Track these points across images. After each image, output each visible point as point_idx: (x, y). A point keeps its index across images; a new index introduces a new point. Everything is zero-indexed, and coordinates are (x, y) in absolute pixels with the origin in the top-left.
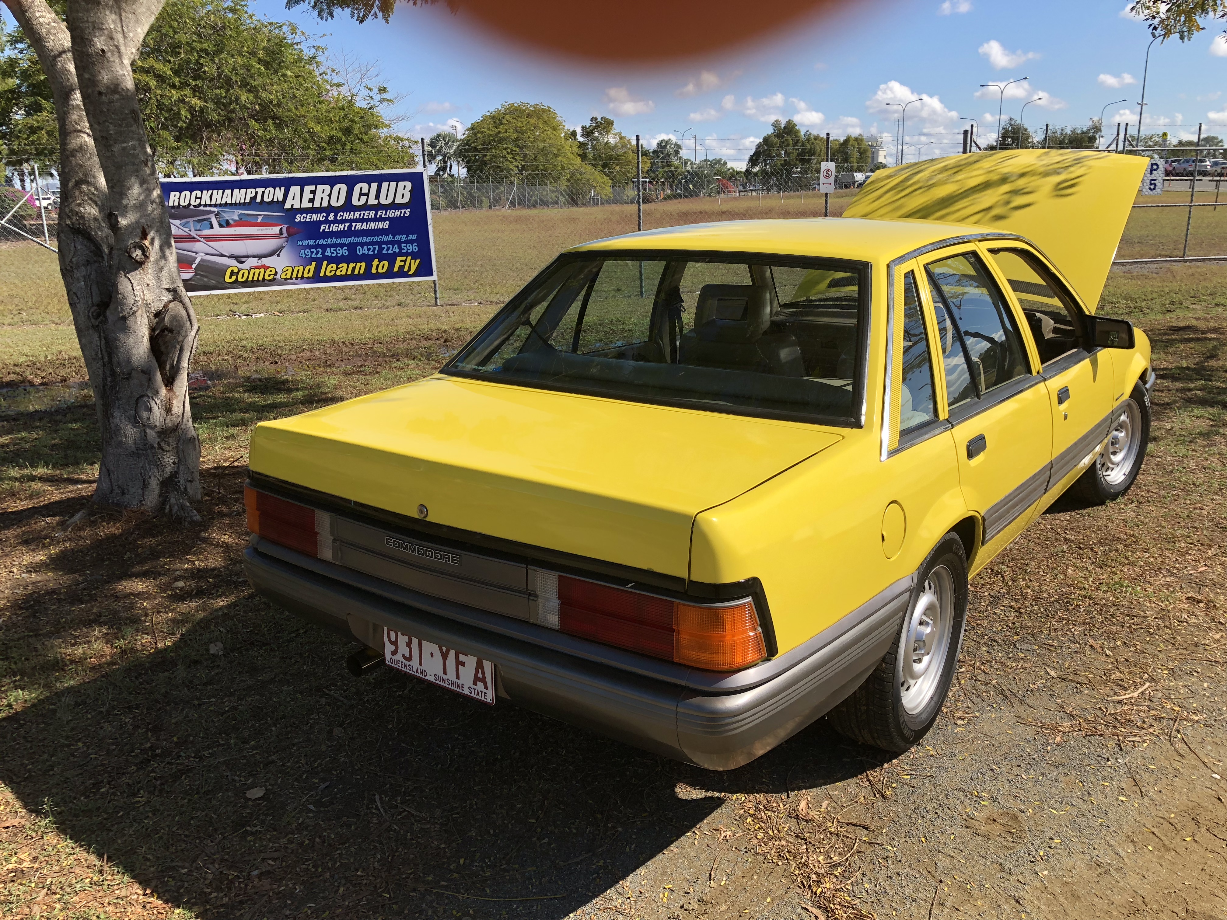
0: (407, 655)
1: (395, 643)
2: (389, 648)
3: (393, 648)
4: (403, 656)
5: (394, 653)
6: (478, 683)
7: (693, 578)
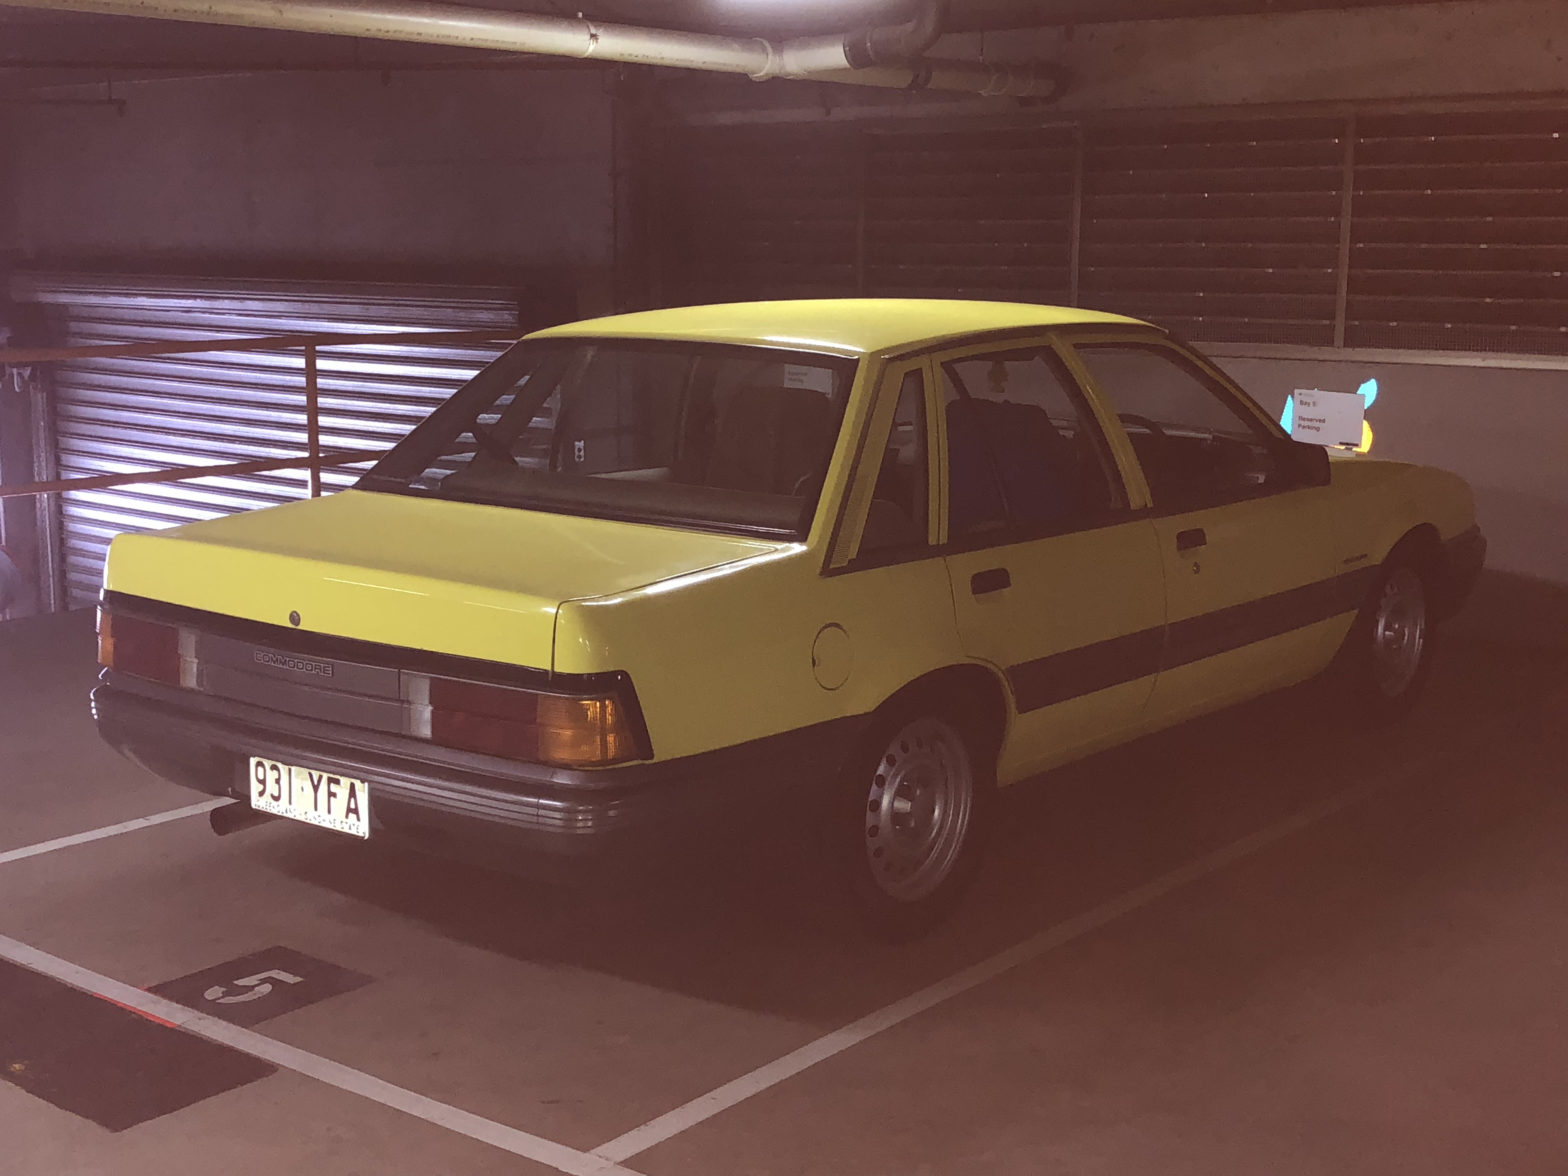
0: (276, 794)
1: (263, 782)
2: (255, 787)
3: (261, 787)
4: (273, 796)
5: (261, 794)
6: (351, 815)
7: (557, 669)
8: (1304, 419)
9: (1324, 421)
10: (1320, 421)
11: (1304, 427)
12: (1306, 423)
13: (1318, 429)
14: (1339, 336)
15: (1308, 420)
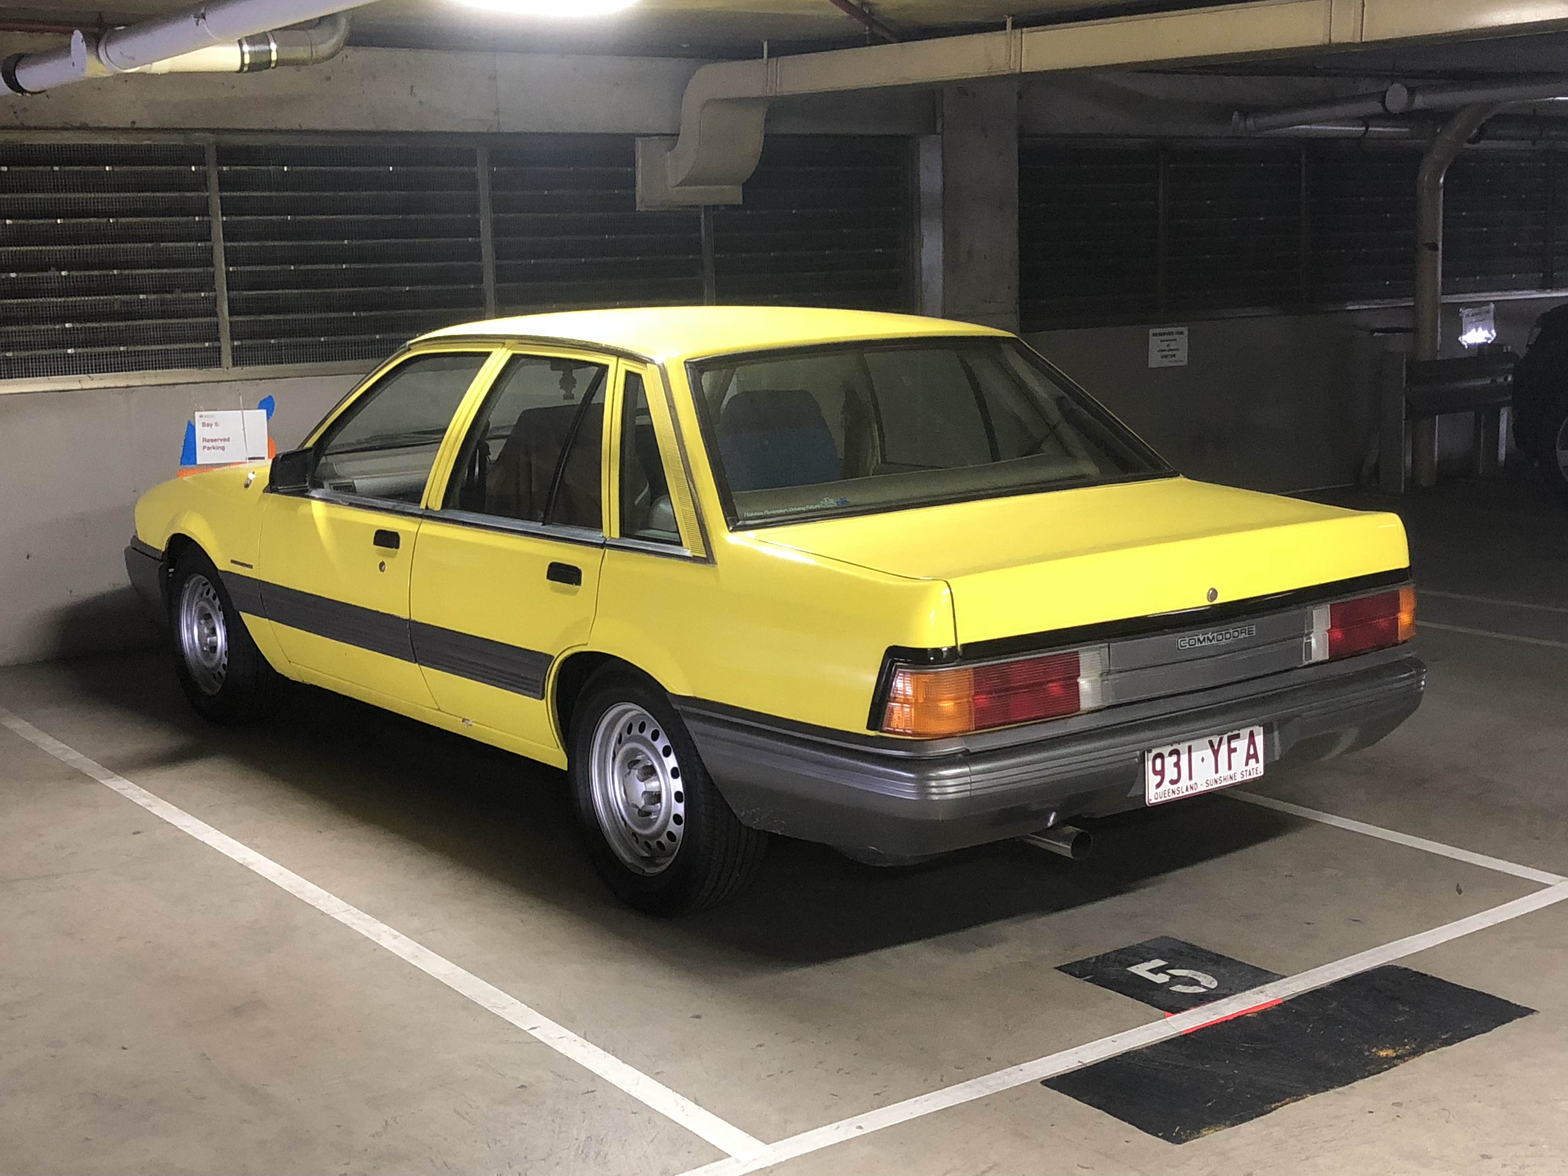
0: (1175, 778)
1: (1160, 773)
2: (1152, 782)
3: (1158, 779)
4: (1171, 782)
5: (1158, 785)
6: (1249, 761)
8: (208, 441)
9: (228, 440)
10: (224, 440)
11: (209, 448)
12: (210, 444)
13: (223, 448)
14: (227, 357)
15: (212, 441)
